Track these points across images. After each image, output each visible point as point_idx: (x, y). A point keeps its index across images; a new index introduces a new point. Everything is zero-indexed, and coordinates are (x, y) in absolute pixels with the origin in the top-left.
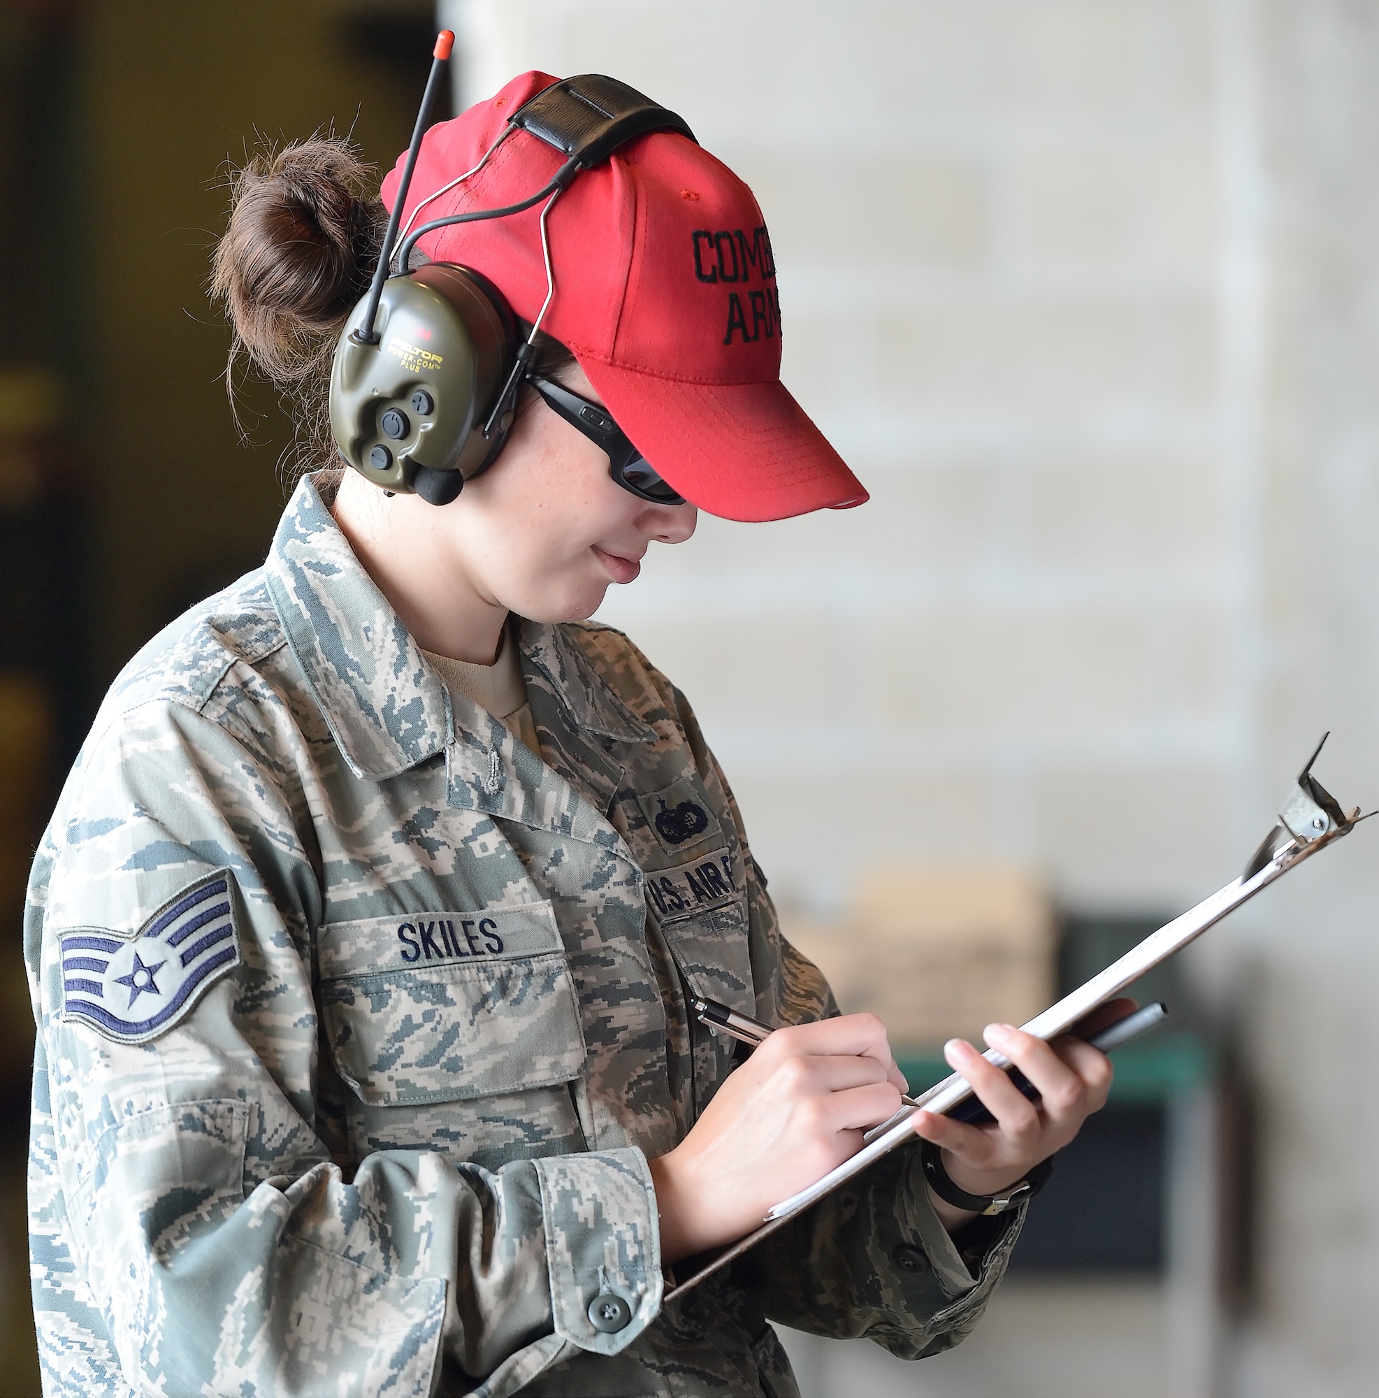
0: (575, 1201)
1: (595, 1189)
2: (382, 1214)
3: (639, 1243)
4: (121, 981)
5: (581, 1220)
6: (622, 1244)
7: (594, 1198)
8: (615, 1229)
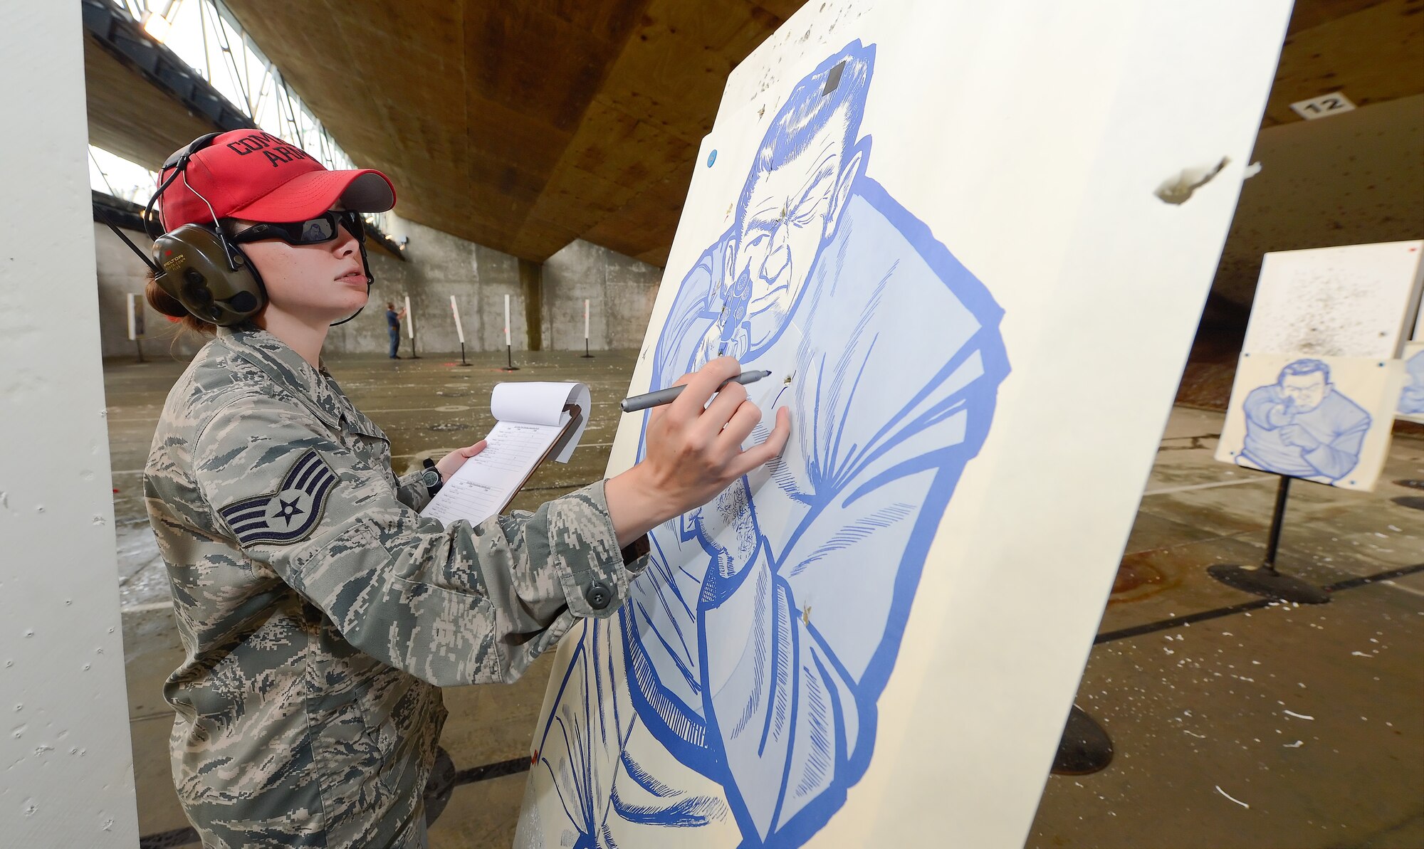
0: (566, 535)
1: (576, 525)
2: (470, 567)
3: (607, 551)
4: (277, 516)
5: (571, 547)
6: (598, 555)
7: (576, 532)
8: (592, 546)
